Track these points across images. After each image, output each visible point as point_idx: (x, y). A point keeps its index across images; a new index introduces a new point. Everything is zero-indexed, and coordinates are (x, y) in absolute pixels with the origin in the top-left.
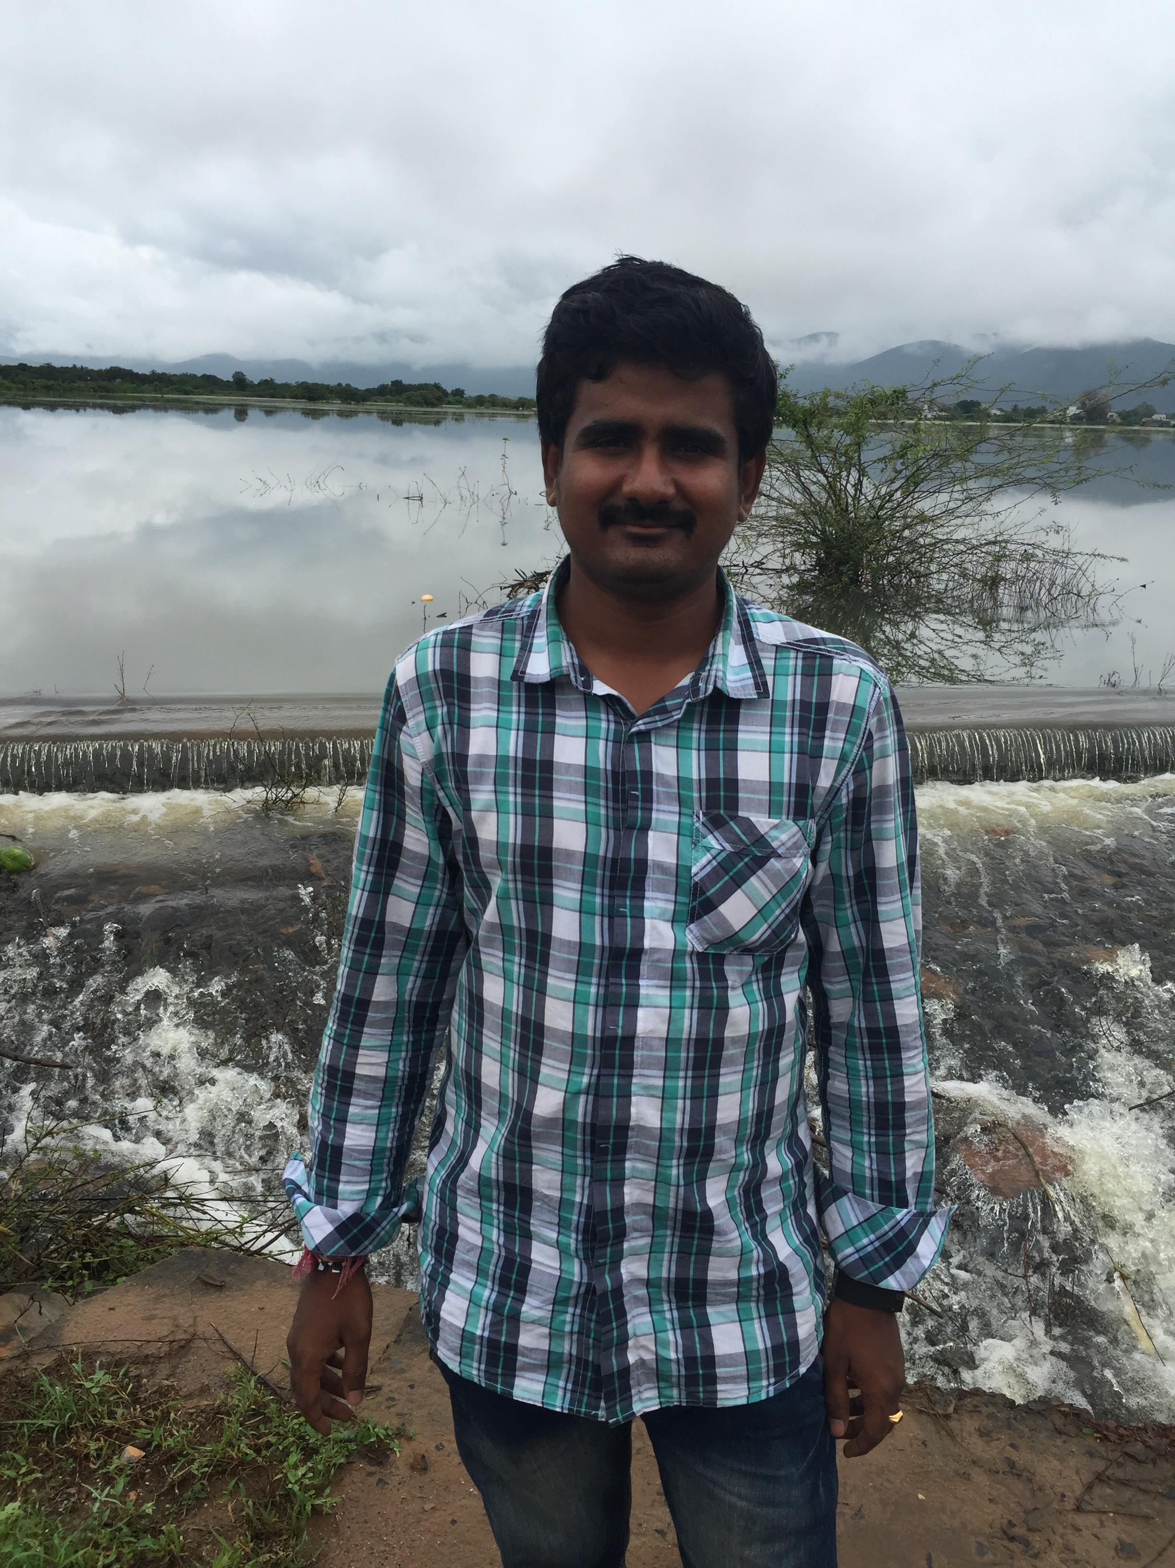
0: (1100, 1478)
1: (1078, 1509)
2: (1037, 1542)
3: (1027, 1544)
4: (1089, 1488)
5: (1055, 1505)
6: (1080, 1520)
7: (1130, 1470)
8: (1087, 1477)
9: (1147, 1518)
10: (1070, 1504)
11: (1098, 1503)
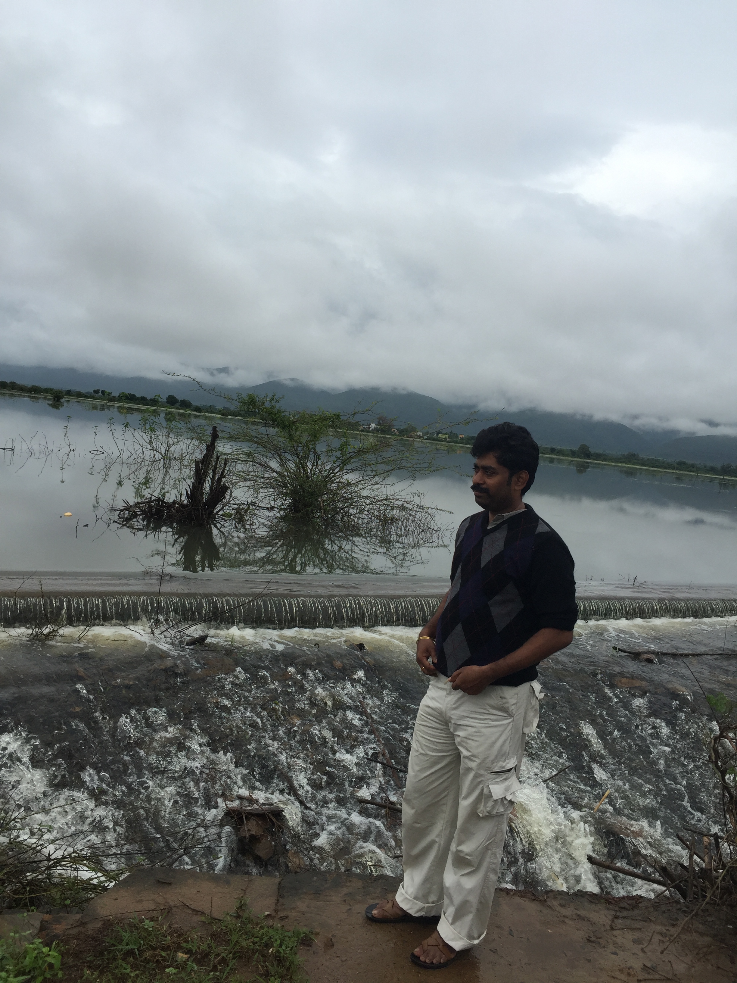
0: (616, 917)
1: (612, 929)
2: (602, 942)
3: (599, 943)
4: (613, 921)
5: (603, 929)
6: (615, 933)
7: (625, 913)
8: (610, 917)
9: (640, 929)
10: (609, 928)
11: (620, 926)
